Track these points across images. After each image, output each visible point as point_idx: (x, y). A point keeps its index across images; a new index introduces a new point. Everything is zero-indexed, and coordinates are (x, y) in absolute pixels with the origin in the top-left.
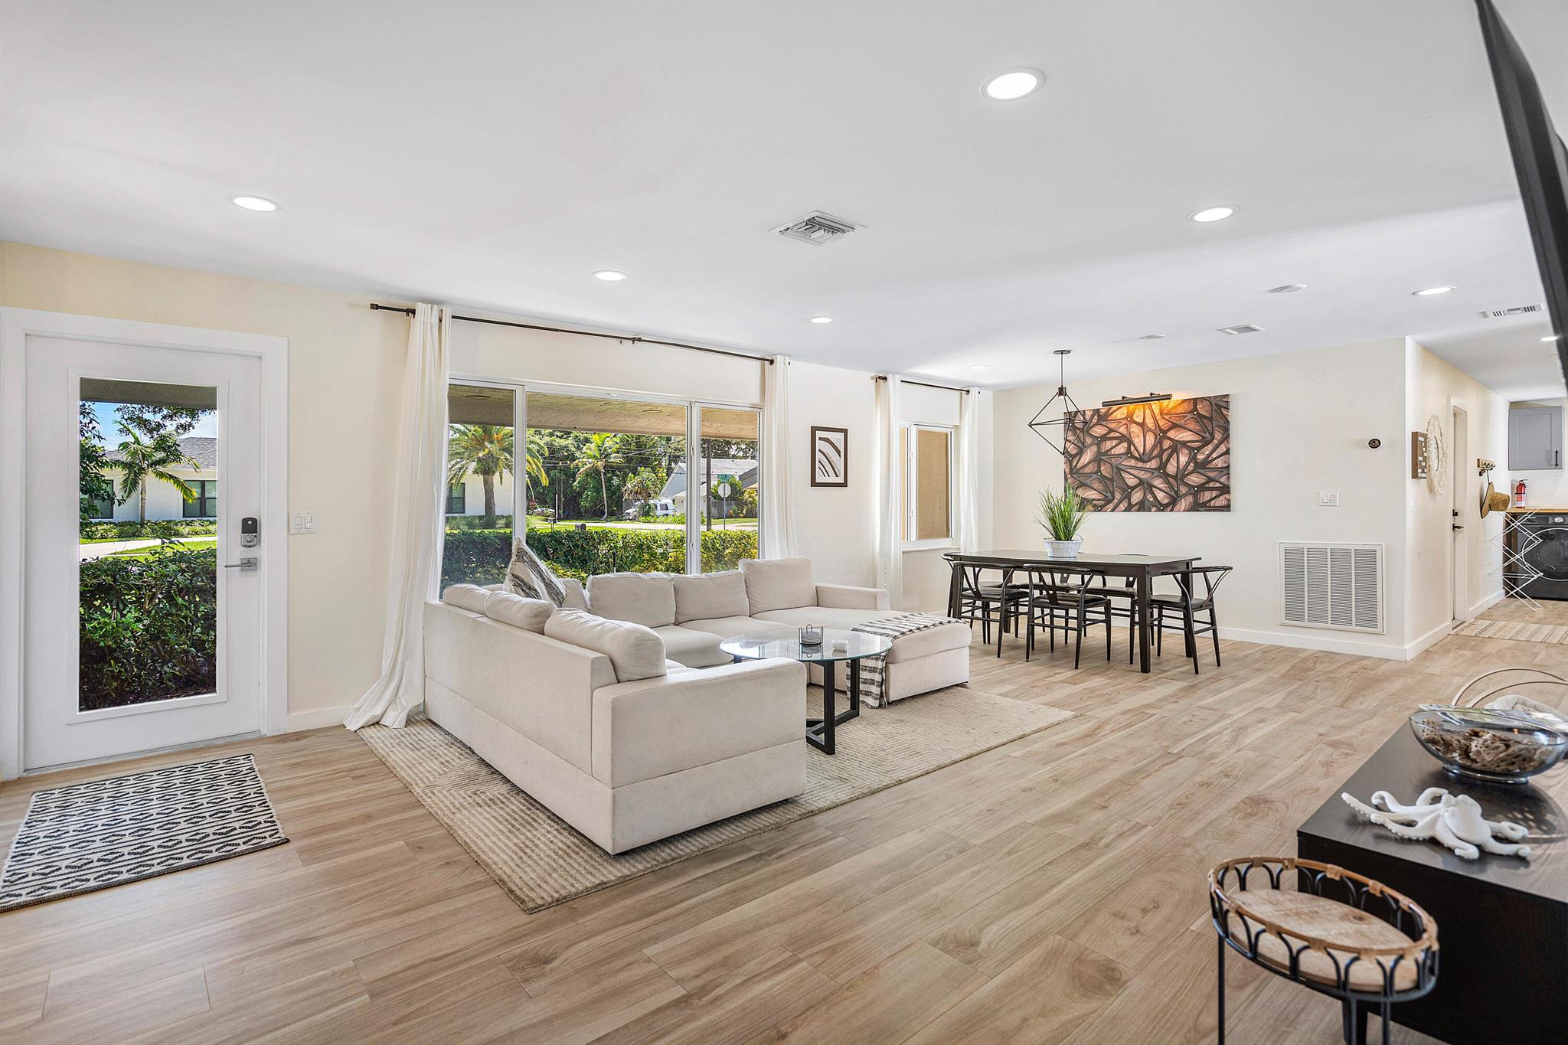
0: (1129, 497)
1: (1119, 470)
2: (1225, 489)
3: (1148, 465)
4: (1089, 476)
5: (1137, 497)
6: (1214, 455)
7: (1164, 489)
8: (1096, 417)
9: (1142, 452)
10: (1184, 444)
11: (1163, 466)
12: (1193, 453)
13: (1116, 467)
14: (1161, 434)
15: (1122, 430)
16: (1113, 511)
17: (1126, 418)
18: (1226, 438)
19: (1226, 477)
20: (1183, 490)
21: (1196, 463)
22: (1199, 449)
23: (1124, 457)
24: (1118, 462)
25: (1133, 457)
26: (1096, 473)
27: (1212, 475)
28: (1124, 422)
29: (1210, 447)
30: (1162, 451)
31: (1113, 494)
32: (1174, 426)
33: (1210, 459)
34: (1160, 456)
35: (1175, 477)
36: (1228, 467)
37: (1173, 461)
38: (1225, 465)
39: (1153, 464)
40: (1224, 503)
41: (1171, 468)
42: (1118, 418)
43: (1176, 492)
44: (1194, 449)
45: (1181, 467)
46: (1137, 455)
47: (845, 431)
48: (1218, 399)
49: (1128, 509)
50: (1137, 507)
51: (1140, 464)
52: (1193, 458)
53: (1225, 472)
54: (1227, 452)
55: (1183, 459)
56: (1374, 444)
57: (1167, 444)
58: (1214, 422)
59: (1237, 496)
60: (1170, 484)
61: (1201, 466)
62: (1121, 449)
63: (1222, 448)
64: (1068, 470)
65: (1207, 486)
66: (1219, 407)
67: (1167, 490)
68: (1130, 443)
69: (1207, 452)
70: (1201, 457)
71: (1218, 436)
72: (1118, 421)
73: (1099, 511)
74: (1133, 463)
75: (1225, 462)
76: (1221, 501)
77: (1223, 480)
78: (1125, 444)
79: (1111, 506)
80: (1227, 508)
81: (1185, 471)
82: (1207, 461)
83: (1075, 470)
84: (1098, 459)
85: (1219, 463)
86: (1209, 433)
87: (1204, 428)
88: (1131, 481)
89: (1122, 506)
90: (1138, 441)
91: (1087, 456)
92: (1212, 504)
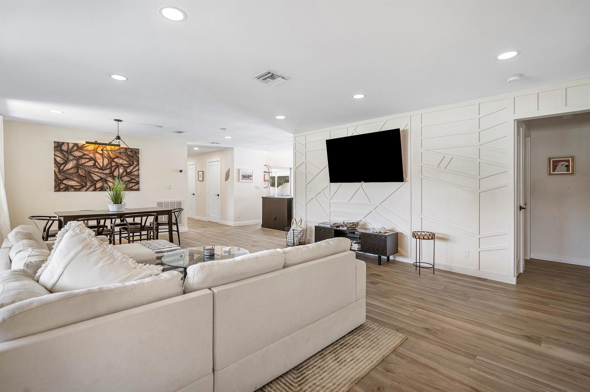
0: (95, 185)
1: (90, 173)
2: (138, 183)
3: (105, 172)
4: (71, 174)
5: (99, 185)
6: (134, 170)
8: (76, 147)
9: (102, 166)
10: (122, 165)
11: (112, 173)
13: (88, 171)
14: (111, 160)
15: (91, 155)
16: (86, 191)
17: (93, 150)
18: (138, 164)
19: (138, 178)
21: (127, 173)
22: (128, 167)
23: (92, 167)
24: (89, 169)
25: (97, 168)
26: (76, 173)
27: (133, 177)
28: (92, 152)
29: (132, 167)
30: (112, 167)
31: (86, 184)
32: (117, 157)
33: (132, 171)
34: (111, 168)
35: (117, 177)
36: (139, 175)
37: (117, 171)
38: (138, 174)
39: (107, 171)
40: (137, 188)
41: (116, 174)
42: (89, 149)
44: (126, 167)
45: (120, 174)
46: (99, 167)
48: (135, 150)
49: (95, 190)
50: (99, 189)
51: (101, 171)
52: (125, 170)
53: (138, 176)
54: (138, 170)
55: (121, 171)
56: (181, 171)
57: (114, 164)
58: (134, 158)
59: (142, 185)
61: (129, 174)
62: (91, 163)
63: (137, 168)
64: (57, 171)
65: (131, 181)
66: (136, 153)
68: (95, 161)
69: (131, 169)
70: (128, 170)
71: (135, 163)
72: (90, 151)
73: (78, 191)
74: (97, 170)
75: (138, 173)
76: (136, 187)
77: (137, 179)
78: (93, 162)
79: (85, 189)
80: (138, 190)
81: (122, 175)
82: (131, 172)
83: (62, 171)
84: (77, 167)
85: (136, 173)
86: (132, 162)
87: (130, 160)
88: (96, 178)
89: (91, 189)
90: (100, 161)
91: (70, 165)
92: (133, 188)
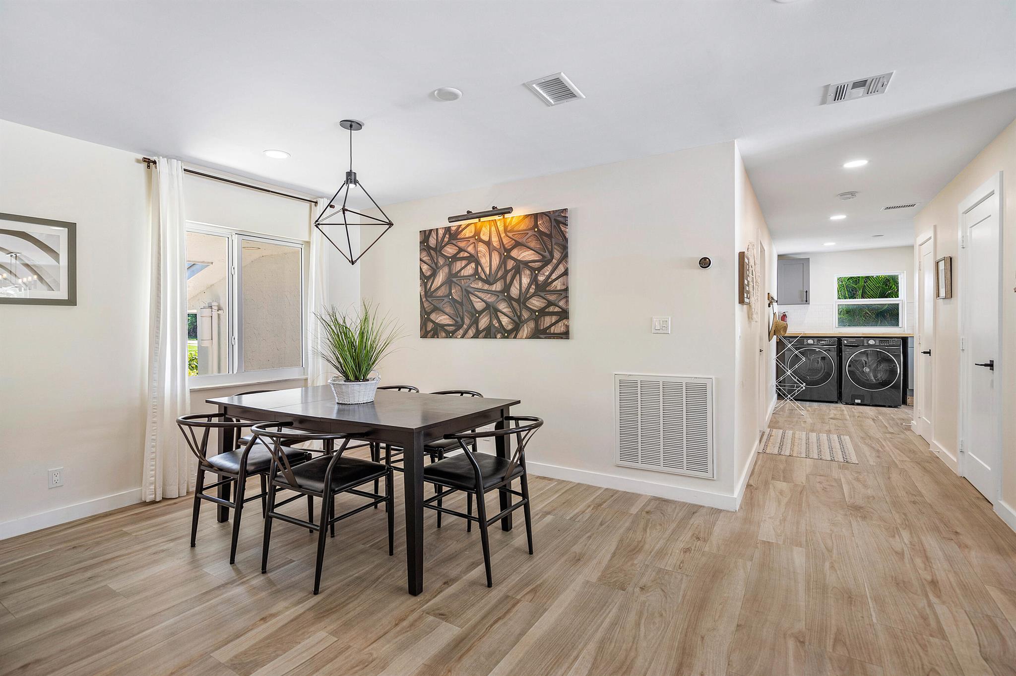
0: (476, 322)
1: (468, 292)
2: (564, 314)
3: (494, 288)
4: (441, 298)
5: (484, 322)
6: (554, 277)
7: (508, 313)
8: (447, 236)
9: (488, 273)
10: (526, 264)
11: (507, 288)
12: (534, 274)
13: (465, 289)
14: (506, 254)
15: (470, 249)
16: (463, 337)
17: (474, 236)
18: (565, 257)
19: (564, 300)
20: (526, 315)
21: (537, 285)
22: (540, 269)
23: (472, 279)
24: (467, 285)
25: (480, 279)
26: (448, 296)
27: (552, 298)
28: (472, 240)
29: (549, 268)
30: (507, 272)
31: (462, 319)
32: (517, 244)
33: (550, 280)
34: (504, 277)
35: (518, 301)
36: (566, 290)
37: (516, 283)
38: (564, 287)
39: (498, 286)
40: (563, 329)
41: (514, 292)
42: (467, 236)
43: (519, 317)
44: (535, 269)
45: (523, 290)
46: (483, 277)
47: (71, 228)
48: (557, 214)
49: (476, 336)
50: (484, 333)
51: (486, 287)
52: (534, 280)
53: (564, 294)
54: (566, 273)
55: (525, 281)
56: (705, 263)
57: (510, 264)
58: (553, 240)
59: (576, 322)
60: (513, 307)
61: (542, 288)
62: (469, 270)
63: (561, 269)
64: (423, 293)
65: (547, 310)
66: (558, 223)
67: (511, 314)
68: (478, 263)
69: (547, 273)
70: (541, 278)
71: (557, 255)
72: (466, 239)
73: (451, 337)
74: (480, 285)
75: (564, 285)
76: (559, 328)
77: (561, 303)
78: (473, 265)
79: (461, 332)
80: (565, 335)
81: (527, 294)
82: (547, 283)
83: (429, 294)
84: (449, 281)
85: (558, 285)
86: (549, 251)
87: (544, 247)
88: (479, 306)
89: (471, 333)
90: (485, 261)
91: (440, 278)
92: (552, 332)
